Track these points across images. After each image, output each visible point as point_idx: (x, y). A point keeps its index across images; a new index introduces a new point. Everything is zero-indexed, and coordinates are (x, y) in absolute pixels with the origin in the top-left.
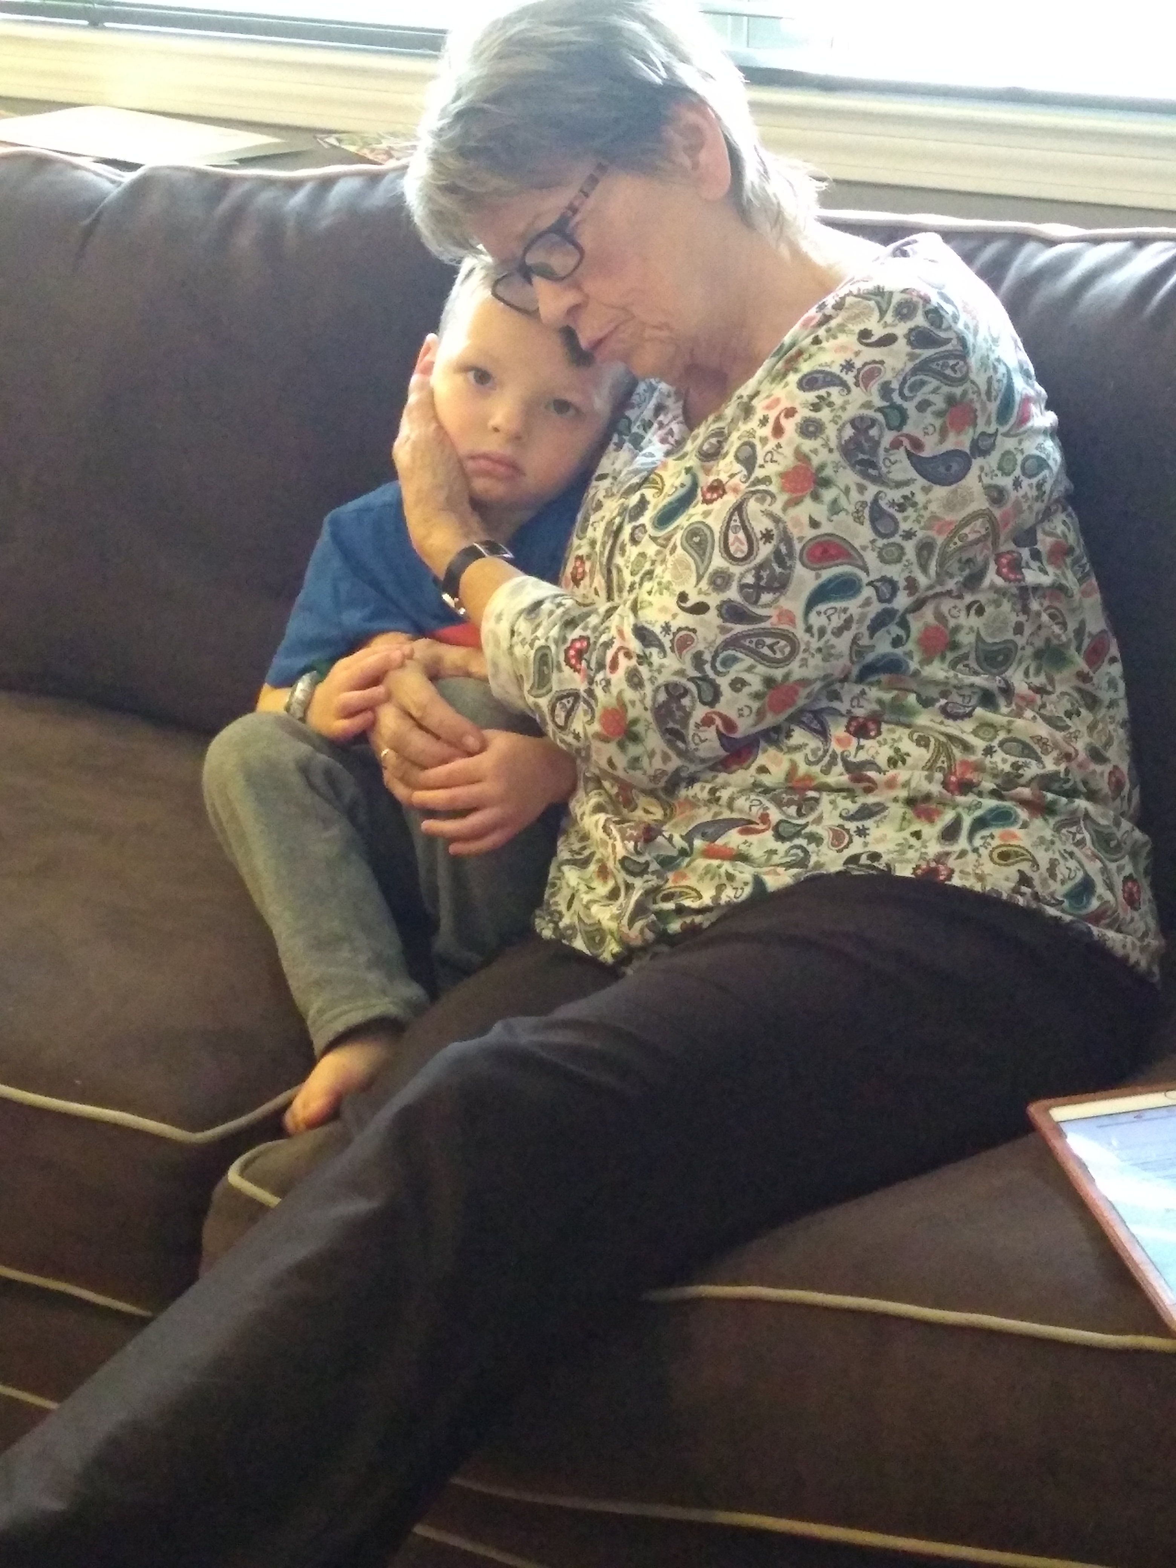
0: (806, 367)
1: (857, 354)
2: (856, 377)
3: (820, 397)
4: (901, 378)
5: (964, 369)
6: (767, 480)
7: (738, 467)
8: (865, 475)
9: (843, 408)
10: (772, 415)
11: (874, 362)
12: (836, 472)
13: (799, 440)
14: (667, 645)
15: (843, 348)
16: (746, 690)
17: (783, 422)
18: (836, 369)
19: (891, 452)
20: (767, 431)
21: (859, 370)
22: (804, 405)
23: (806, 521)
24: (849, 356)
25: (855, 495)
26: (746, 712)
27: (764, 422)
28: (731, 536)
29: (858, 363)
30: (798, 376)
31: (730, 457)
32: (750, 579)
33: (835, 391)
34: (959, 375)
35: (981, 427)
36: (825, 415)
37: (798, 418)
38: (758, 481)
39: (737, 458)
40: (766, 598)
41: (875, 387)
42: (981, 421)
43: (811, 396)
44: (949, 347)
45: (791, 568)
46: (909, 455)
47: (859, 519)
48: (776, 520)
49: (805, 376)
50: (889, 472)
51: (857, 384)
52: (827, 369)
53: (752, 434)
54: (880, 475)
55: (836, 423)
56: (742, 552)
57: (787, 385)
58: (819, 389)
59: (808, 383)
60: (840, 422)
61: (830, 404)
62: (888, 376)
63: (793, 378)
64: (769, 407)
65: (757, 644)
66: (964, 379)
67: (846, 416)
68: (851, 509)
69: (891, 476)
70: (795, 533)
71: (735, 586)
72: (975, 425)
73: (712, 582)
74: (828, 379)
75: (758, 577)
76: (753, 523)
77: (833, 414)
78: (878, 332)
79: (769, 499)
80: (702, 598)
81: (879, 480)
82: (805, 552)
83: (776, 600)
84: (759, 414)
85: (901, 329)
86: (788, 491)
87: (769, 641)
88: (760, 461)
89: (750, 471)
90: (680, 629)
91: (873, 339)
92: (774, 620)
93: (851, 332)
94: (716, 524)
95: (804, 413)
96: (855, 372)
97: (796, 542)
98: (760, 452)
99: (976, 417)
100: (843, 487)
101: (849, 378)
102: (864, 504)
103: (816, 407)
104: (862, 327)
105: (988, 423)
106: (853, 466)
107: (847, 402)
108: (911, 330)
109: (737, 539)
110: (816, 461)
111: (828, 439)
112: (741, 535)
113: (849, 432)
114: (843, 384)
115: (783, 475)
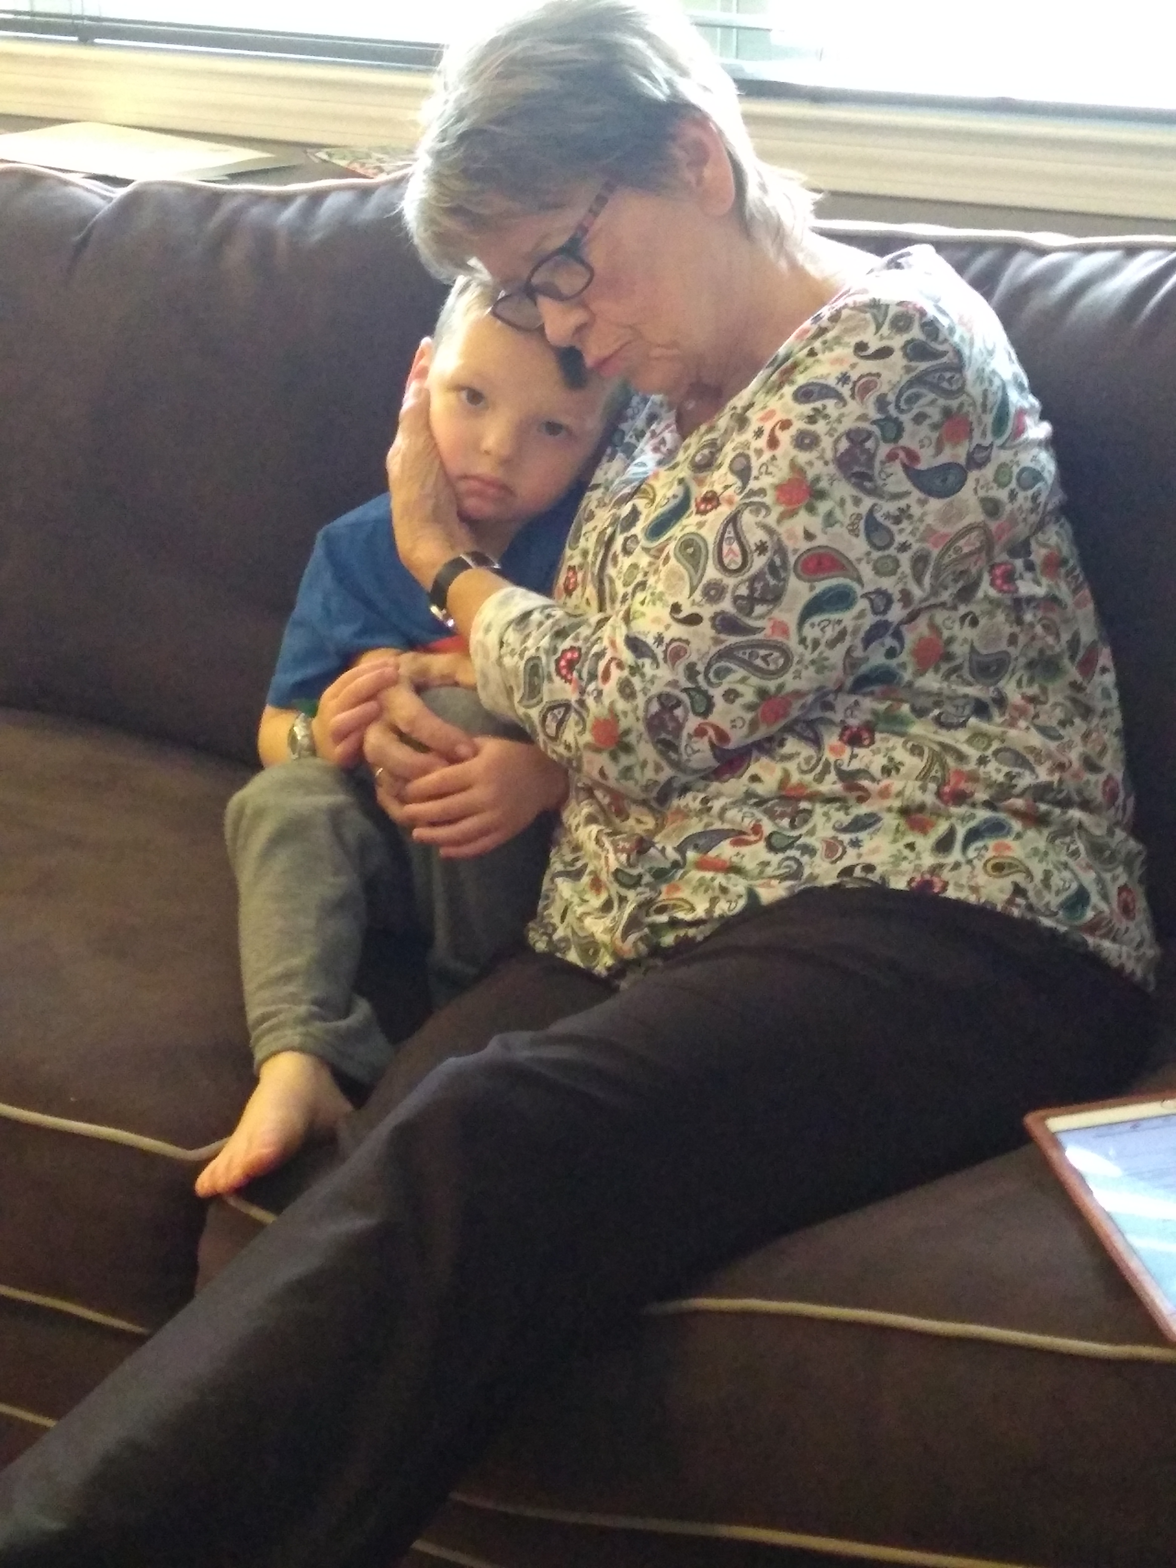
0: (801, 379)
1: (853, 366)
2: (853, 389)
3: (815, 410)
4: (897, 391)
5: (961, 382)
6: (762, 492)
7: (732, 479)
8: (859, 486)
9: (839, 421)
10: (768, 427)
11: (870, 374)
12: (831, 484)
13: (794, 452)
14: (660, 656)
15: (838, 361)
16: (740, 701)
17: (778, 433)
18: (832, 382)
19: (887, 464)
20: (762, 442)
21: (855, 383)
22: (800, 417)
23: (800, 533)
24: (845, 368)
25: (850, 508)
26: (739, 723)
27: (759, 433)
28: (725, 548)
29: (854, 376)
30: (794, 388)
31: (725, 469)
32: (744, 591)
33: (831, 405)
34: (954, 387)
35: (977, 439)
36: (821, 427)
37: (793, 431)
38: (752, 493)
39: (731, 468)
40: (759, 609)
41: (871, 398)
42: (977, 434)
43: (807, 409)
44: (944, 359)
45: (785, 580)
46: (906, 468)
47: (854, 532)
48: (770, 531)
49: (801, 387)
50: (885, 485)
51: (853, 396)
52: (822, 381)
53: (747, 445)
54: (876, 487)
55: (831, 435)
56: (735, 562)
57: (782, 397)
58: (814, 401)
59: (804, 395)
60: (836, 435)
61: (826, 417)
62: (884, 388)
63: (788, 390)
64: (764, 419)
65: (750, 654)
66: (961, 390)
67: (842, 428)
68: (847, 521)
69: (885, 489)
70: (789, 544)
71: (728, 598)
72: (971, 438)
73: (706, 593)
74: (824, 391)
75: (752, 589)
76: (748, 536)
77: (829, 427)
78: (874, 345)
79: (763, 512)
80: (696, 610)
81: (873, 492)
82: (800, 563)
83: (770, 612)
84: (754, 426)
85: (897, 342)
86: (784, 502)
87: (762, 652)
88: (754, 472)
89: (745, 483)
90: (673, 640)
91: (870, 351)
92: (768, 631)
93: (847, 345)
94: (710, 535)
95: (799, 425)
96: (850, 385)
97: (790, 554)
98: (755, 463)
99: (971, 430)
100: (838, 499)
101: (845, 390)
102: (859, 516)
103: (812, 420)
104: (857, 339)
105: (984, 434)
106: (848, 478)
107: (842, 415)
108: (908, 343)
109: (731, 551)
110: (811, 474)
111: (823, 450)
112: (735, 546)
113: (844, 445)
114: (839, 397)
115: (780, 488)
